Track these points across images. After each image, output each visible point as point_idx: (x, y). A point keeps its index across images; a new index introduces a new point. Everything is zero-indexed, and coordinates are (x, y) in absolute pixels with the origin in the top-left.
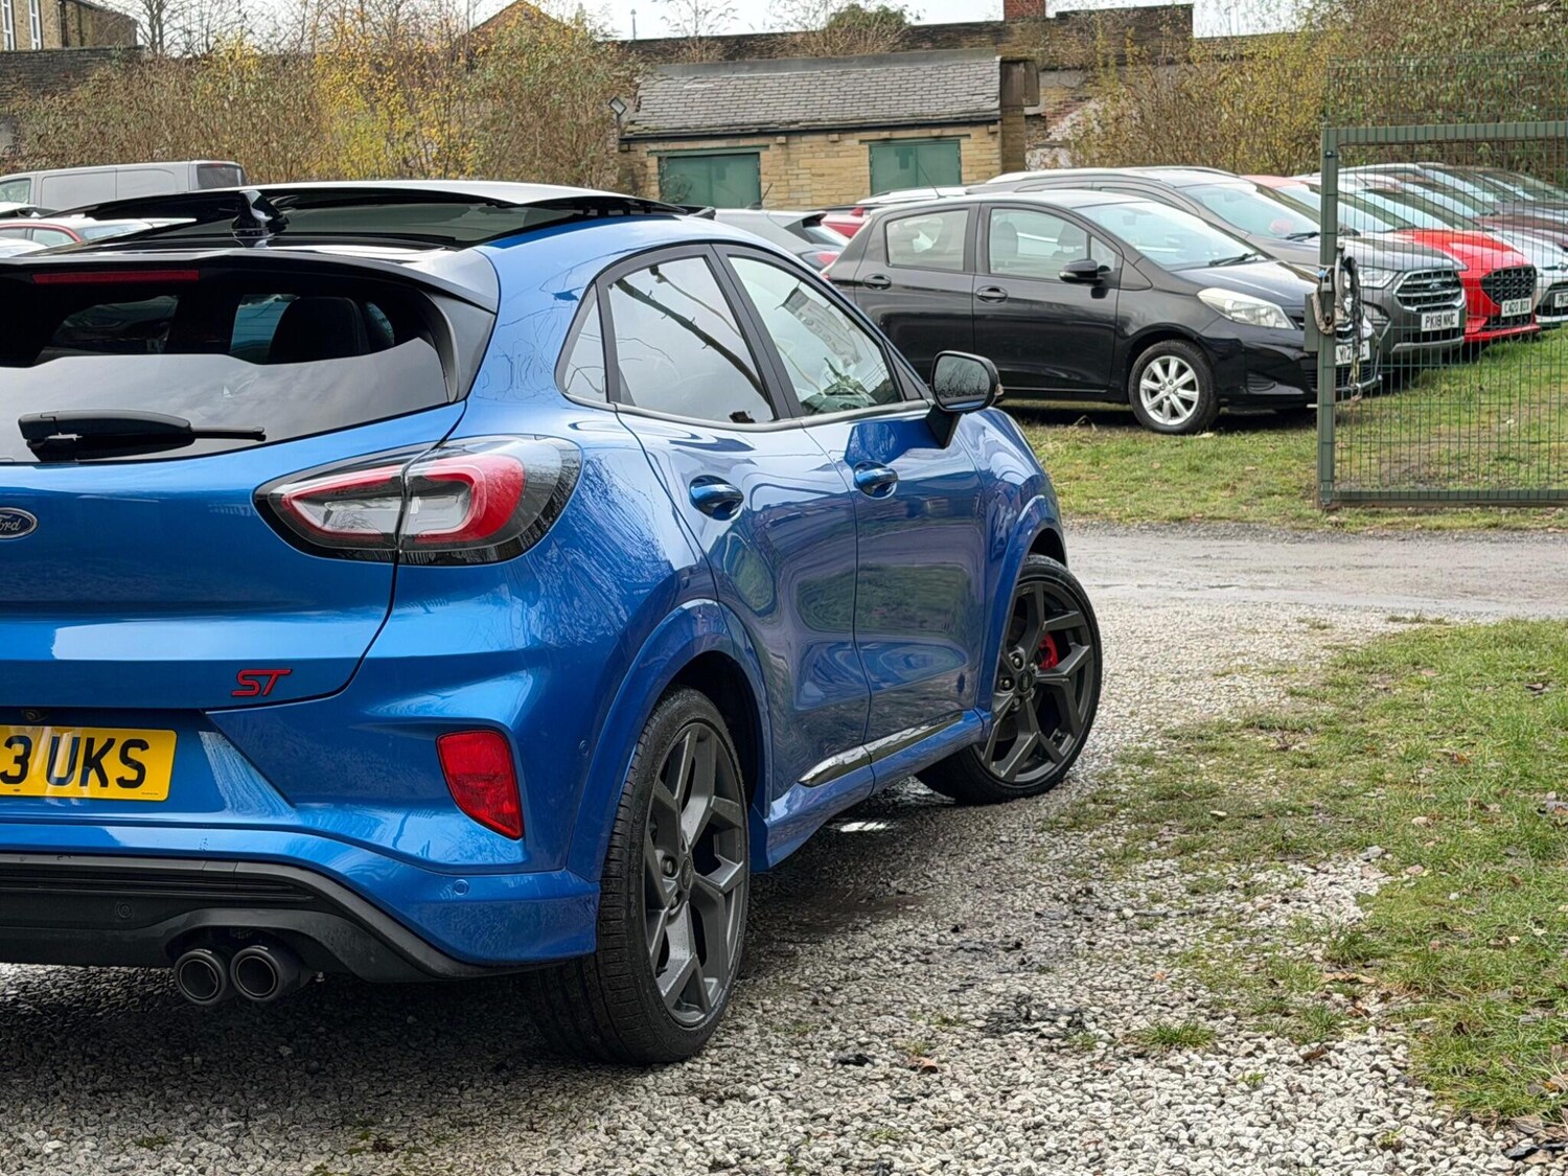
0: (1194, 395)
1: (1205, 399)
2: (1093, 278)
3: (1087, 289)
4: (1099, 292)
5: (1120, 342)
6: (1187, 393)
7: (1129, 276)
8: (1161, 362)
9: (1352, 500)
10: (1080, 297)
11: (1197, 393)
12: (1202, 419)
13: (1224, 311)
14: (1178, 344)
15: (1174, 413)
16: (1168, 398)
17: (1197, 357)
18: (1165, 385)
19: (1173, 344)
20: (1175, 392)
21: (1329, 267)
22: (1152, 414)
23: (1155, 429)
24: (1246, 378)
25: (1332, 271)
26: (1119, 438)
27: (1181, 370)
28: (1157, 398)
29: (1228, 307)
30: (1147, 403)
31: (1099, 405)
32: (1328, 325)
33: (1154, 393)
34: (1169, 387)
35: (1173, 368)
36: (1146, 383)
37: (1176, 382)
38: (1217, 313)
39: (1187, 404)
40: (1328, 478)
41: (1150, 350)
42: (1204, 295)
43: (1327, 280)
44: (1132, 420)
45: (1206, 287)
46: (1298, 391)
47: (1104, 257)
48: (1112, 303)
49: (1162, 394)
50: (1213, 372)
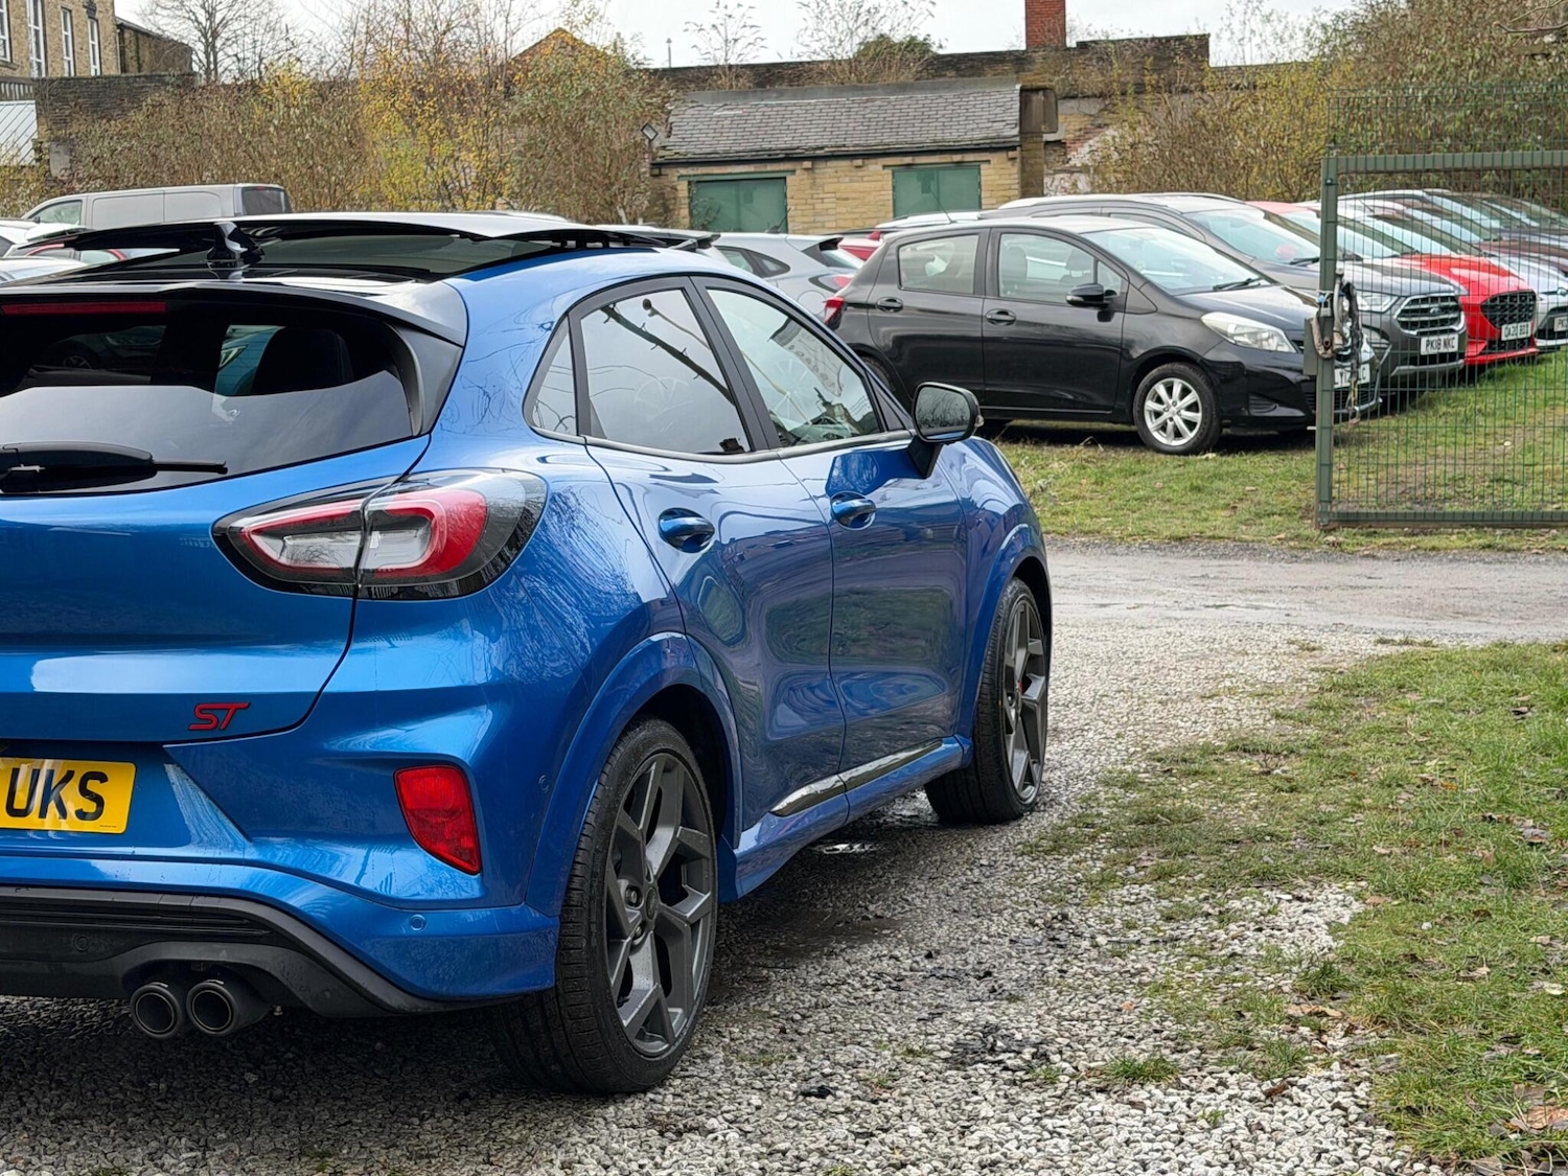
0: (1197, 417)
1: (1208, 421)
2: (1100, 302)
3: (1093, 313)
4: (1105, 316)
5: (1125, 365)
6: (1190, 415)
7: (1134, 300)
8: (1165, 384)
9: (1350, 520)
10: (1087, 319)
11: (1200, 415)
12: (1203, 441)
13: (1226, 334)
14: (1182, 367)
15: (1178, 434)
16: (1171, 419)
17: (1200, 380)
18: (1168, 407)
19: (1177, 366)
20: (1178, 413)
21: (1328, 293)
22: (1156, 435)
23: (1159, 449)
24: (1247, 401)
25: (1332, 296)
26: (1125, 458)
27: (1185, 392)
28: (1161, 420)
29: (1231, 330)
30: (1151, 424)
31: (1107, 426)
32: (1326, 349)
33: (1158, 414)
34: (1173, 409)
35: (1177, 390)
36: (1150, 405)
37: (1179, 404)
38: (1219, 337)
39: (1191, 425)
40: (1326, 499)
41: (1154, 372)
42: (1207, 319)
43: (1326, 305)
44: (1136, 440)
45: (1206, 311)
46: (1299, 413)
47: (1110, 281)
48: (1117, 327)
49: (1166, 416)
50: (1215, 393)
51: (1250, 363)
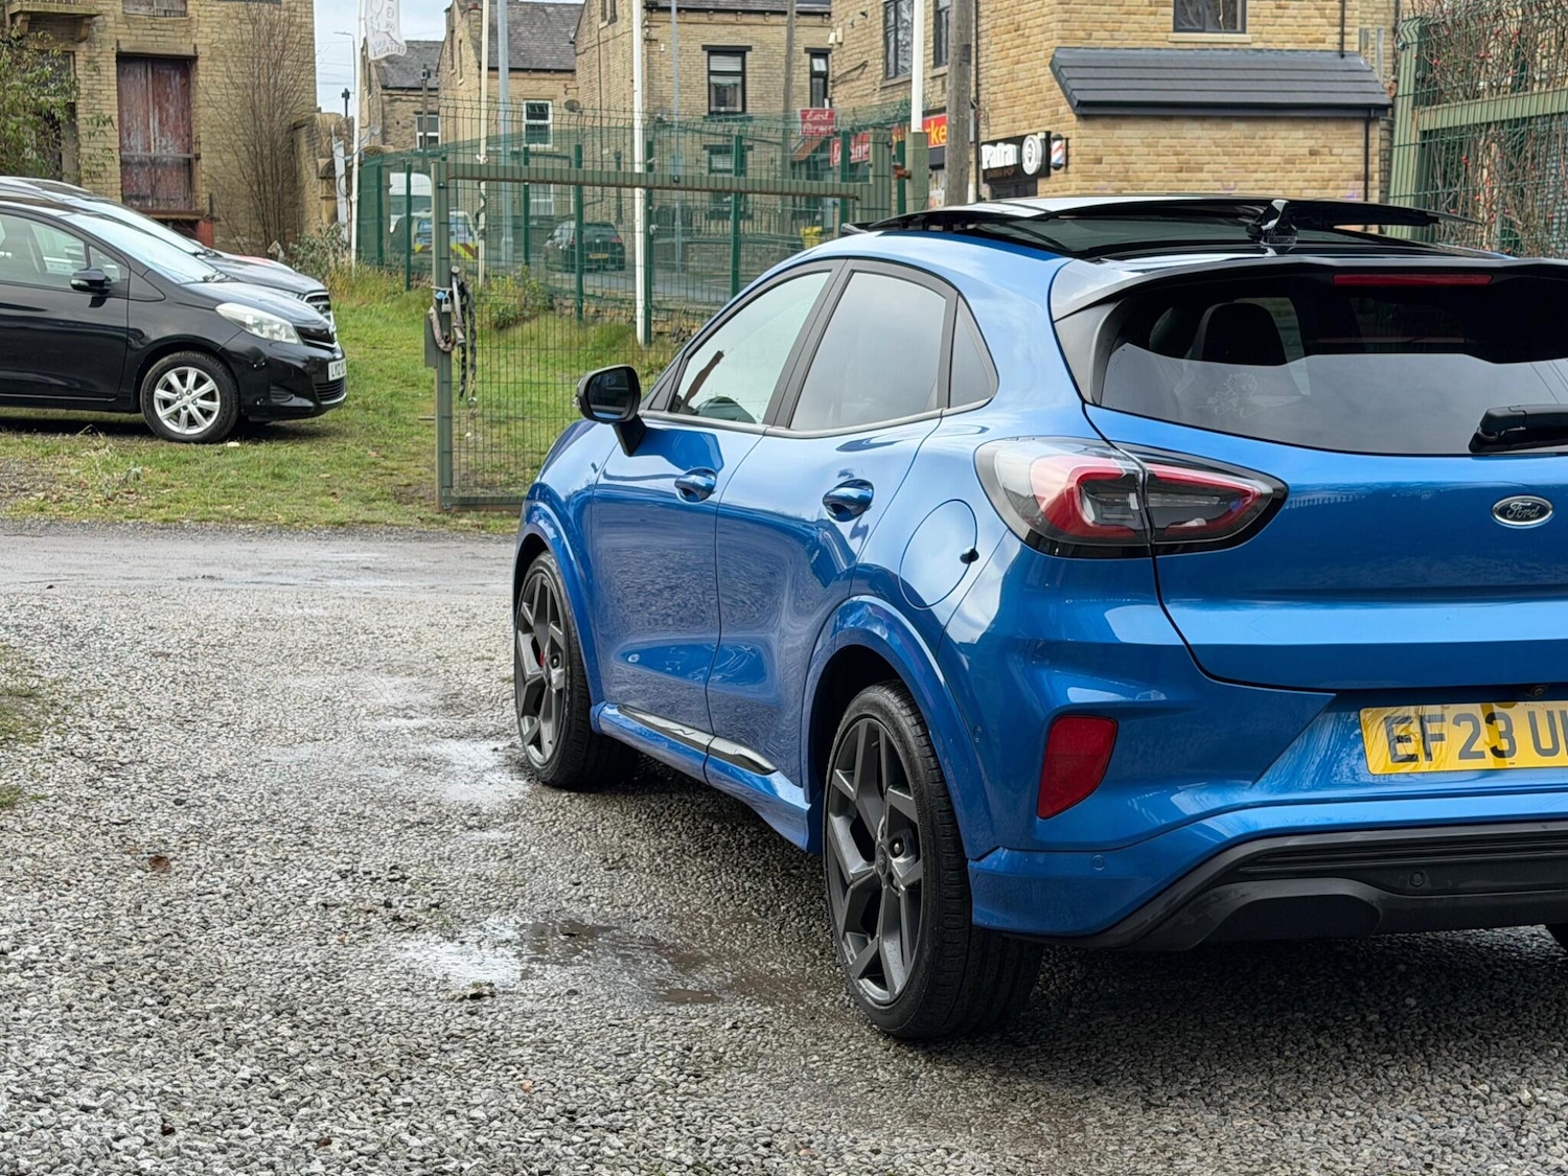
0: (216, 406)
1: (227, 410)
2: (98, 290)
3: (88, 297)
4: (97, 302)
5: (131, 355)
6: (206, 404)
7: (137, 287)
8: (177, 373)
9: (468, 505)
10: (79, 309)
11: (218, 403)
12: (222, 429)
13: (244, 324)
14: (198, 356)
15: (191, 421)
16: (185, 408)
17: (219, 368)
18: (182, 396)
19: (191, 355)
20: (194, 402)
21: (448, 290)
22: (166, 423)
23: (171, 438)
24: (268, 390)
25: (451, 294)
26: (144, 446)
27: (200, 381)
28: (172, 409)
29: (249, 321)
30: (162, 413)
31: (106, 415)
32: (447, 343)
33: (166, 403)
34: (187, 398)
35: (191, 379)
36: (160, 393)
37: (195, 393)
38: (237, 327)
39: (207, 414)
41: (165, 360)
42: (222, 309)
44: (149, 430)
45: (221, 302)
46: (311, 404)
47: (112, 271)
48: (112, 314)
49: (193, 409)
50: (236, 381)
51: (268, 352)
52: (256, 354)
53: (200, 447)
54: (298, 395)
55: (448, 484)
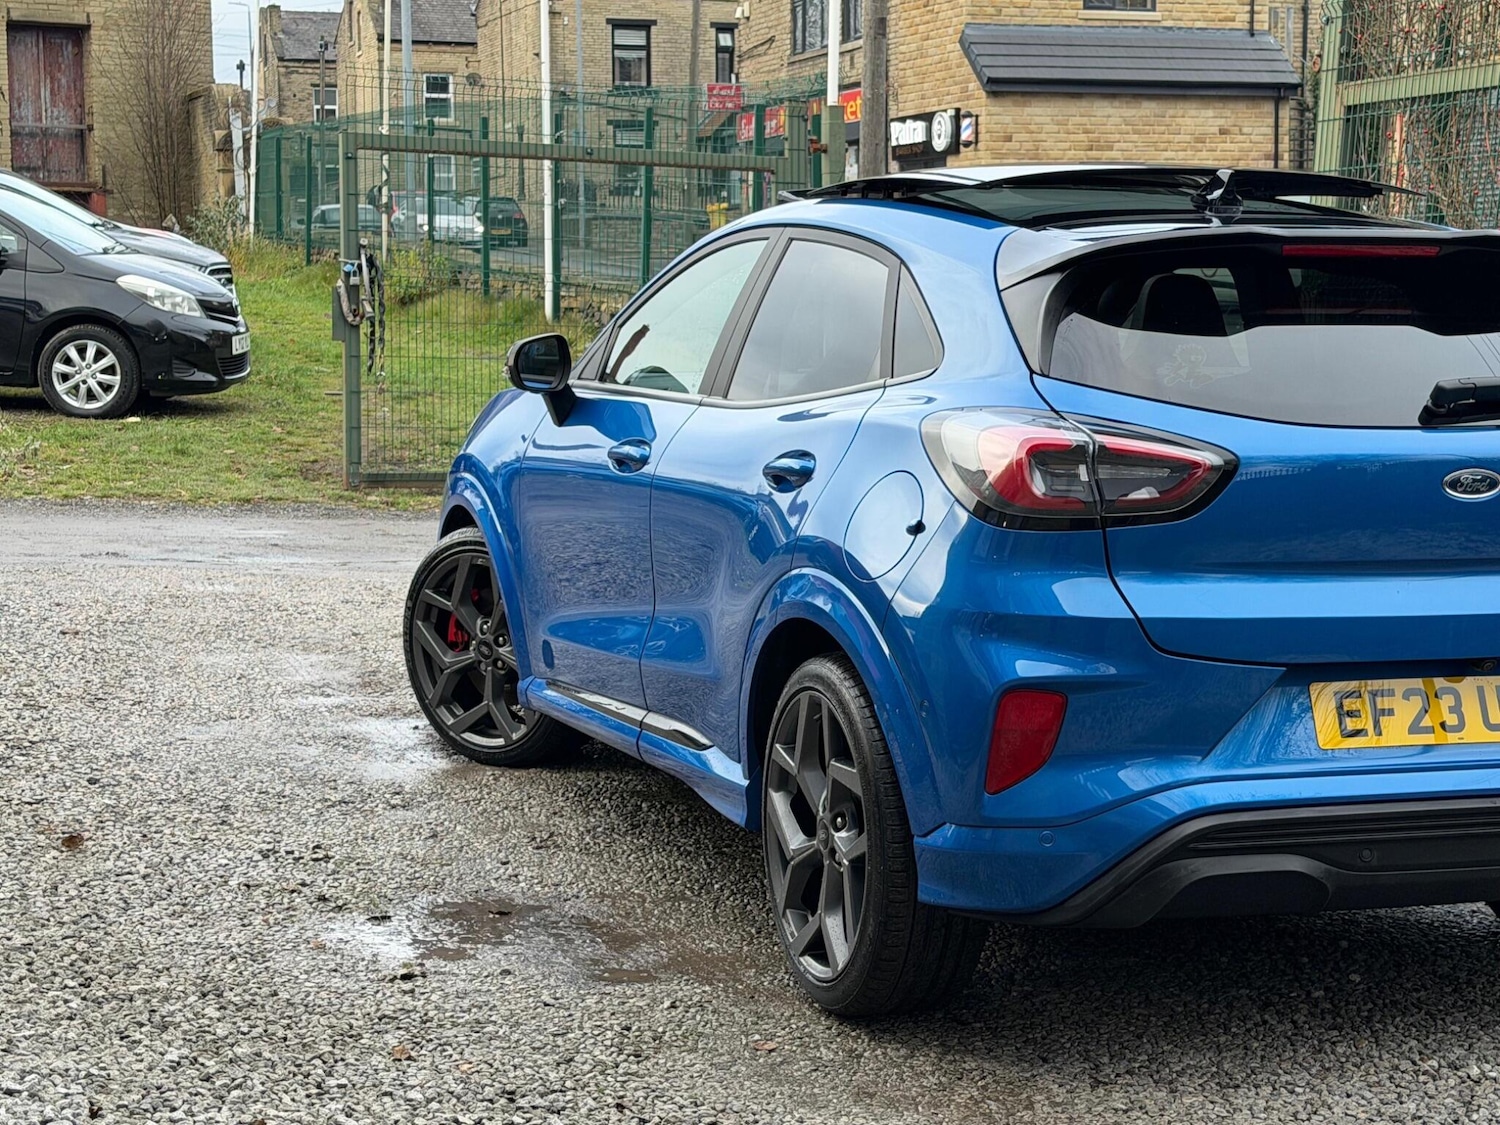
0: (116, 380)
1: (127, 384)
5: (28, 327)
6: (106, 378)
7: (35, 258)
8: (76, 347)
9: (377, 481)
11: (118, 377)
12: (123, 404)
13: (145, 296)
14: (97, 329)
15: (91, 396)
16: (84, 382)
17: (118, 341)
18: (81, 370)
19: (91, 328)
20: (93, 376)
21: (357, 262)
22: (65, 397)
23: (70, 413)
24: (170, 365)
25: (360, 267)
26: (42, 421)
27: (99, 355)
28: (71, 383)
29: (151, 293)
30: (60, 387)
32: (355, 316)
33: (65, 377)
34: (86, 371)
35: (91, 352)
36: (59, 367)
37: (94, 367)
38: (141, 298)
39: (107, 388)
41: (64, 333)
42: (122, 281)
43: (355, 274)
45: (122, 274)
46: (214, 379)
47: (5, 241)
48: (19, 285)
49: (92, 383)
50: (137, 355)
51: (170, 325)
52: (158, 327)
53: (100, 422)
54: (201, 369)
55: (356, 460)
